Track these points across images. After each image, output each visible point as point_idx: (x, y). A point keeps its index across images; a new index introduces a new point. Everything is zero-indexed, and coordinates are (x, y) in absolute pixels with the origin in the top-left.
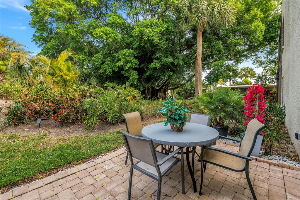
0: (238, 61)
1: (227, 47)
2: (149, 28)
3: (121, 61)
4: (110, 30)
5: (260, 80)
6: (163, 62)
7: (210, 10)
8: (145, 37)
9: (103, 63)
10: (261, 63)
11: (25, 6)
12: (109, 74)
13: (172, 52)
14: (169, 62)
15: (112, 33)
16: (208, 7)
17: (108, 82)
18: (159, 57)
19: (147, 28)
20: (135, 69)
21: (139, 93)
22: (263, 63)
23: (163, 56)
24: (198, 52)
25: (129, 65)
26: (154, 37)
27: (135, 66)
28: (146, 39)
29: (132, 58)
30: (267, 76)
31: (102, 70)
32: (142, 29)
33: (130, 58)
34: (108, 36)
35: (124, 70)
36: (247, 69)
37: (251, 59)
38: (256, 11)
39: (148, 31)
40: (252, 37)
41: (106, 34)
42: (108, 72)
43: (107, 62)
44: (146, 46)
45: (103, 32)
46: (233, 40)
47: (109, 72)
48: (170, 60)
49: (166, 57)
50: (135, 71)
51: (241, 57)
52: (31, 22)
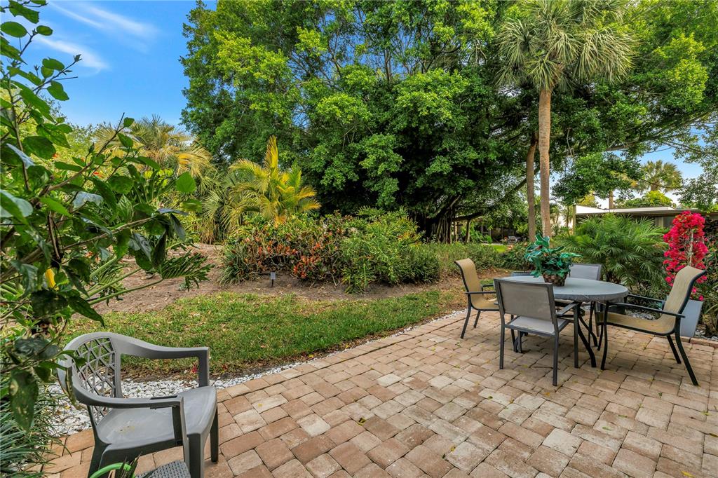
0: (634, 151)
1: (610, 123)
2: (430, 90)
3: (368, 158)
4: (350, 99)
5: (695, 196)
6: (457, 159)
7: (575, 50)
8: (422, 110)
9: (328, 164)
10: (698, 154)
11: (180, 58)
12: (340, 187)
13: (474, 135)
14: (470, 160)
15: (353, 105)
16: (569, 44)
18: (450, 150)
19: (426, 90)
20: (393, 175)
22: (704, 154)
23: (457, 146)
24: (542, 138)
25: (382, 167)
26: (442, 110)
27: (394, 168)
28: (425, 113)
29: (391, 152)
30: (714, 185)
31: (327, 179)
32: (416, 94)
33: (387, 152)
34: (346, 111)
36: (658, 167)
37: (669, 145)
38: (684, 39)
39: (429, 97)
40: (675, 95)
41: (341, 108)
44: (422, 128)
45: (336, 104)
46: (623, 106)
47: (341, 182)
48: (473, 155)
49: (463, 149)
50: (394, 179)
51: (645, 140)
52: (188, 88)
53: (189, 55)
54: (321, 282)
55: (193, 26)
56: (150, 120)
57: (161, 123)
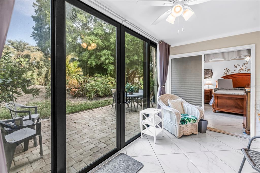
4: (95, 38)
12: (94, 67)
14: (135, 59)
17: (96, 74)
21: (115, 80)
25: (107, 61)
27: (112, 61)
29: (110, 56)
31: (89, 64)
33: (108, 57)
35: (104, 64)
49: (133, 56)
50: (112, 65)
52: (35, 26)
53: (35, 14)
54: (80, 97)
55: (37, 4)
56: (19, 41)
57: (23, 42)
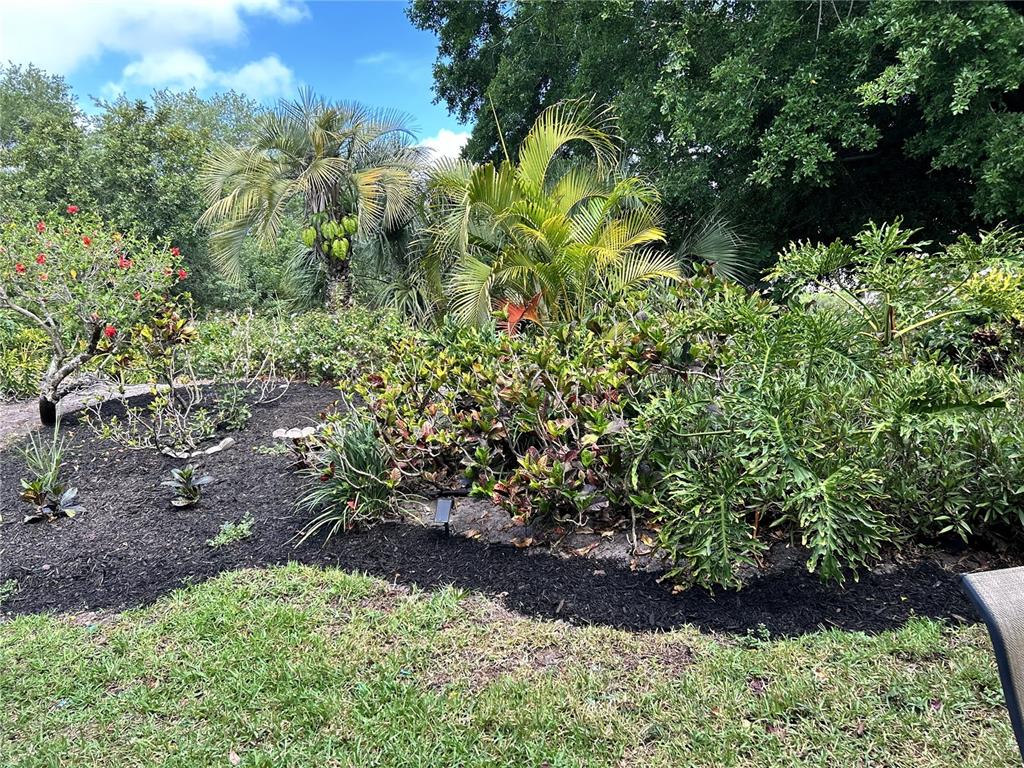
3: (898, 62)
9: (765, 115)
17: (792, 245)
31: (767, 166)
35: (922, 126)
42: (809, 168)
43: (794, 102)
47: (819, 163)
